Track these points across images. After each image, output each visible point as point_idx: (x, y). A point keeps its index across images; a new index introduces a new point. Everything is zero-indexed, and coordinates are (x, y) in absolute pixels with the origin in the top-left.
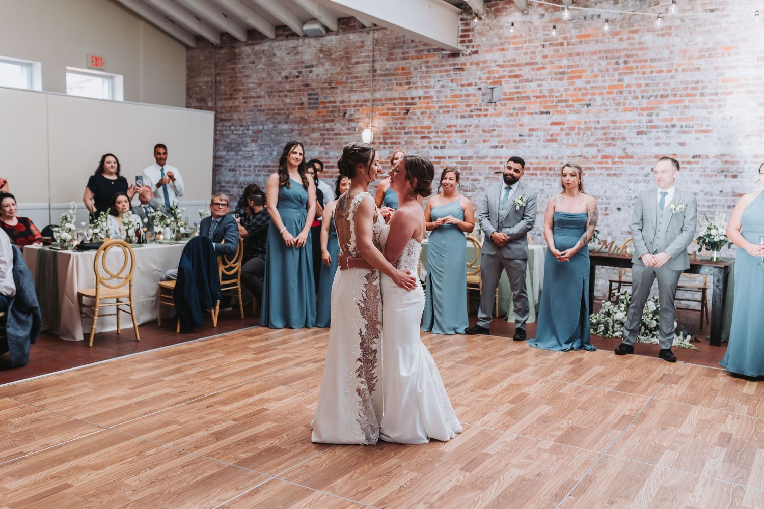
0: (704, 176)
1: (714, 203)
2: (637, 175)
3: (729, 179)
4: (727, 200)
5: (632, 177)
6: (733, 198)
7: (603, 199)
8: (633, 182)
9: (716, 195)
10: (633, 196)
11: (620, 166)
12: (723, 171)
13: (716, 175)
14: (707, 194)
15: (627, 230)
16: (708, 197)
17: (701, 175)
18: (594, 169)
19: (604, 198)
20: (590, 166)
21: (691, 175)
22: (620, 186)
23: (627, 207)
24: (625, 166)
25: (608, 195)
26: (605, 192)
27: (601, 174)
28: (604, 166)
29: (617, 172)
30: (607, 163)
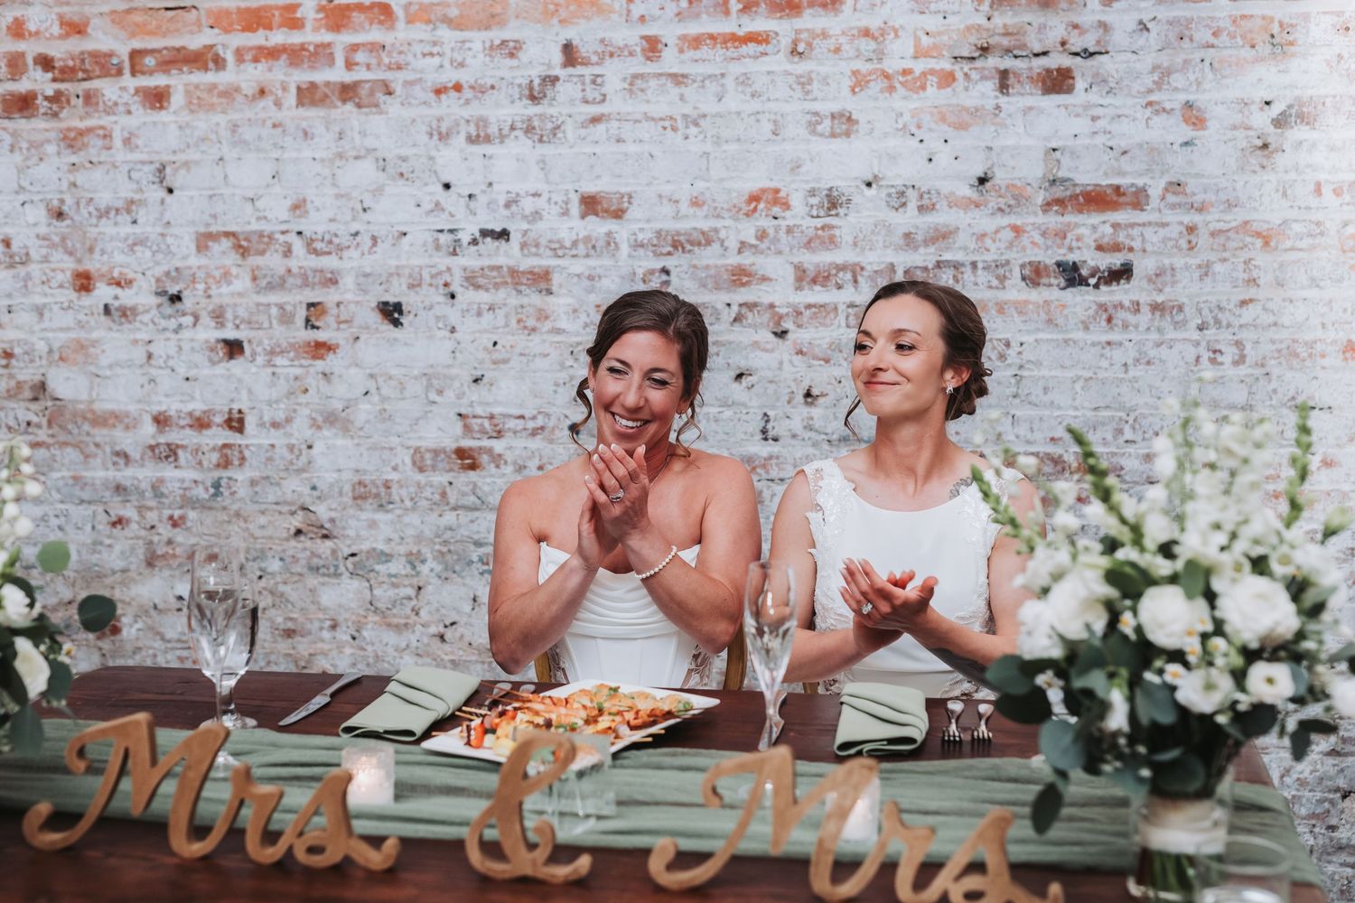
0: (876, 87)
1: (947, 256)
2: (480, 90)
3: (1027, 98)
4: (1017, 230)
5: (451, 107)
6: (1054, 220)
7: (288, 252)
8: (459, 140)
9: (954, 203)
10: (469, 230)
11: (375, 34)
12: (985, 50)
13: (947, 79)
14: (899, 200)
15: (451, 445)
16: (909, 219)
17: (859, 83)
18: (219, 63)
19: (298, 246)
20: (195, 42)
21: (804, 82)
22: (383, 164)
23: (439, 298)
24: (402, 32)
25: (315, 224)
26: (298, 207)
27: (262, 92)
28: (278, 37)
29: (360, 74)
30: (295, 24)
